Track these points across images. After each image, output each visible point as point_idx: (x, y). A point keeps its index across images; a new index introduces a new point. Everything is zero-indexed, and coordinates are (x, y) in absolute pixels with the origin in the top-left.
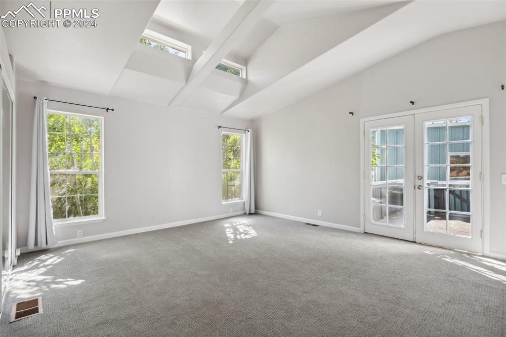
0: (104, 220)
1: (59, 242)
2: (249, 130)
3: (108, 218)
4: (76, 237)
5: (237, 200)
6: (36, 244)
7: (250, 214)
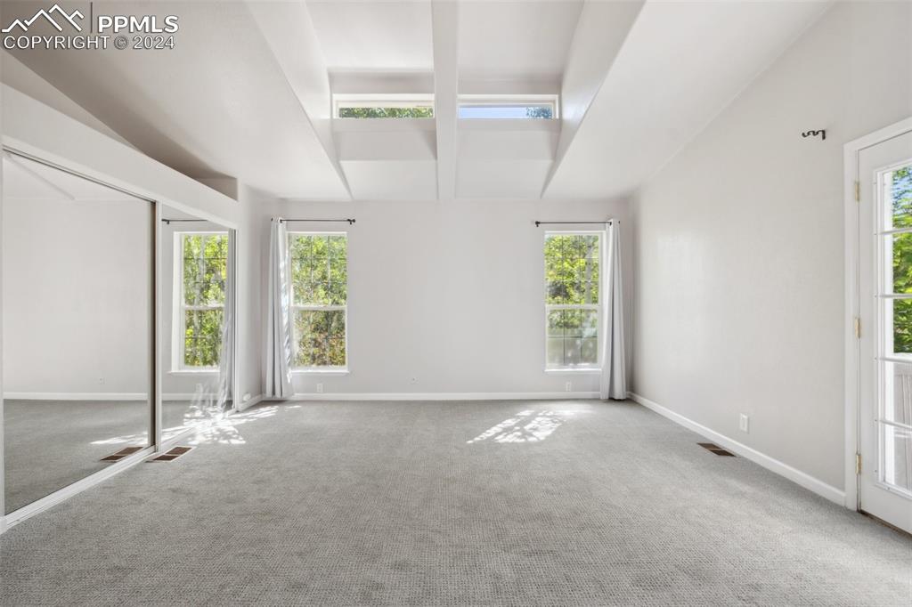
0: (347, 374)
1: (296, 394)
2: (611, 221)
3: (351, 372)
4: (315, 392)
5: (585, 367)
6: (274, 393)
7: (612, 399)
